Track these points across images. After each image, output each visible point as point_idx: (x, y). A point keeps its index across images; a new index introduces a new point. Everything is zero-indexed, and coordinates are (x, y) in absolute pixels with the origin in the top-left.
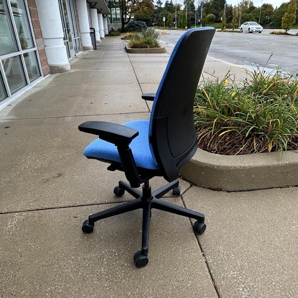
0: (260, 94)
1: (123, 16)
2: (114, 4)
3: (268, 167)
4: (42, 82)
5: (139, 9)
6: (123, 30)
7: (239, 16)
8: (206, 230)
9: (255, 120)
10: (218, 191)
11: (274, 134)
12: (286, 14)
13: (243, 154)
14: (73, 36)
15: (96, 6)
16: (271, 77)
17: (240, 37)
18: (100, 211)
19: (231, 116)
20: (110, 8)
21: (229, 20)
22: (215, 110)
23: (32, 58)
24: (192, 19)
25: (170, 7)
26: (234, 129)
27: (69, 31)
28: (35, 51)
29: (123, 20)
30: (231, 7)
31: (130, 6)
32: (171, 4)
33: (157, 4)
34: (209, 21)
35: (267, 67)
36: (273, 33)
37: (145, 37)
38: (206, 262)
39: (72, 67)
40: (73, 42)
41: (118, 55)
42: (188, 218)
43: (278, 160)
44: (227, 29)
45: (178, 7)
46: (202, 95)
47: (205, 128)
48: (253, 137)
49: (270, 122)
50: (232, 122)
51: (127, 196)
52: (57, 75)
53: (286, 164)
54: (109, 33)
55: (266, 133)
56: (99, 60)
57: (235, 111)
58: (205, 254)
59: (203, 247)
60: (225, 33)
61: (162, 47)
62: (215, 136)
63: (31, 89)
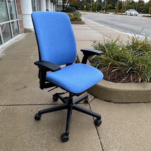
0: (136, 50)
1: (64, 4)
3: (139, 91)
4: (20, 37)
7: (125, 6)
8: (102, 124)
9: (132, 64)
10: (109, 102)
11: (142, 73)
13: (124, 83)
17: (125, 17)
19: (119, 61)
21: (120, 8)
22: (110, 57)
23: (15, 24)
24: (100, 7)
26: (120, 68)
28: (17, 21)
29: (63, 6)
30: (121, 1)
34: (109, 8)
36: (143, 16)
37: (74, 15)
38: (101, 142)
42: (92, 116)
43: (144, 88)
45: (93, 1)
46: (103, 49)
47: (104, 67)
48: (130, 73)
49: (141, 66)
50: (119, 65)
52: (27, 33)
53: (149, 90)
55: (138, 72)
57: (121, 59)
58: (100, 137)
59: (99, 133)
60: (118, 15)
61: (83, 21)
62: (110, 72)
63: (14, 40)
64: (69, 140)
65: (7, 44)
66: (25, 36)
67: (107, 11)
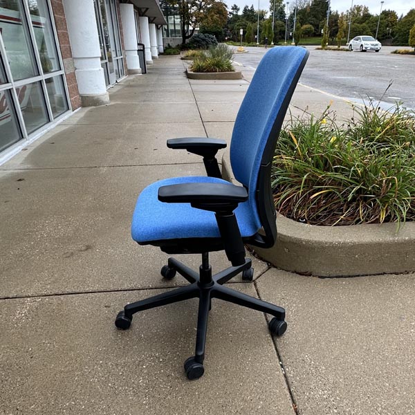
0: (371, 140)
1: (184, 27)
2: (172, 10)
3: (380, 244)
4: (70, 117)
5: (206, 17)
6: (184, 47)
8: (287, 331)
9: (362, 177)
10: (306, 275)
11: (388, 198)
13: (343, 225)
14: (113, 55)
15: (146, 14)
16: (388, 117)
17: (348, 57)
18: (141, 300)
19: (328, 170)
20: (167, 15)
21: (333, 33)
22: (306, 161)
23: (57, 85)
24: (280, 31)
25: (250, 14)
26: (332, 188)
27: (108, 47)
28: (62, 75)
29: (184, 32)
30: (337, 15)
31: (194, 13)
32: (252, 11)
33: (231, 11)
34: (306, 34)
35: (386, 101)
36: (395, 52)
37: (214, 57)
38: (285, 376)
39: (111, 97)
40: (114, 63)
41: (175, 82)
42: (262, 313)
43: (394, 235)
44: (330, 47)
45: (262, 15)
47: (291, 187)
48: (358, 201)
49: (384, 181)
50: (329, 180)
51: (179, 279)
52: (89, 108)
53: (405, 240)
54: (164, 50)
55: (378, 196)
56: (150, 89)
57: (334, 165)
58: (284, 364)
59: (281, 354)
60: (328, 52)
61: (236, 71)
62: (306, 199)
63: (54, 128)
64: (204, 374)
65: (36, 137)
66: (85, 116)
67: (300, 43)
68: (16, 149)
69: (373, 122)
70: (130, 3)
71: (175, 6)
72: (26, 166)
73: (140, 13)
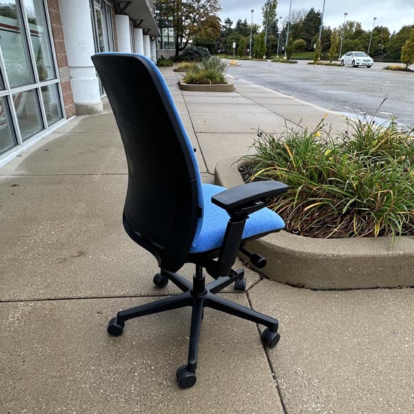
0: (366, 154)
1: (177, 40)
2: (167, 23)
3: (374, 258)
4: (64, 125)
5: (200, 30)
6: (177, 59)
7: (339, 43)
8: (280, 342)
9: (357, 190)
10: (299, 287)
11: (383, 212)
12: (407, 42)
13: (337, 238)
15: (141, 25)
16: (383, 131)
17: (340, 72)
19: (322, 183)
20: (161, 28)
21: (326, 48)
22: (301, 173)
23: (52, 93)
24: (273, 45)
25: (243, 28)
26: (326, 201)
28: (57, 84)
29: (177, 44)
30: (329, 31)
31: (188, 26)
32: (245, 24)
33: (225, 24)
34: (298, 49)
35: (377, 116)
36: (387, 68)
37: (207, 69)
38: (277, 387)
39: (105, 106)
42: (255, 323)
43: (388, 249)
44: (322, 62)
45: (255, 29)
46: (282, 152)
47: (285, 198)
48: (352, 214)
49: (379, 195)
50: (324, 192)
51: (171, 287)
52: (83, 117)
53: (399, 255)
55: (372, 209)
57: (328, 176)
58: (276, 376)
59: (274, 366)
60: (319, 66)
61: (229, 84)
62: (299, 211)
63: (48, 136)
64: (196, 383)
65: (31, 144)
66: (79, 125)
67: (292, 57)
68: (11, 155)
69: (367, 136)
70: (126, 14)
71: (169, 18)
72: (20, 172)
73: (135, 25)
